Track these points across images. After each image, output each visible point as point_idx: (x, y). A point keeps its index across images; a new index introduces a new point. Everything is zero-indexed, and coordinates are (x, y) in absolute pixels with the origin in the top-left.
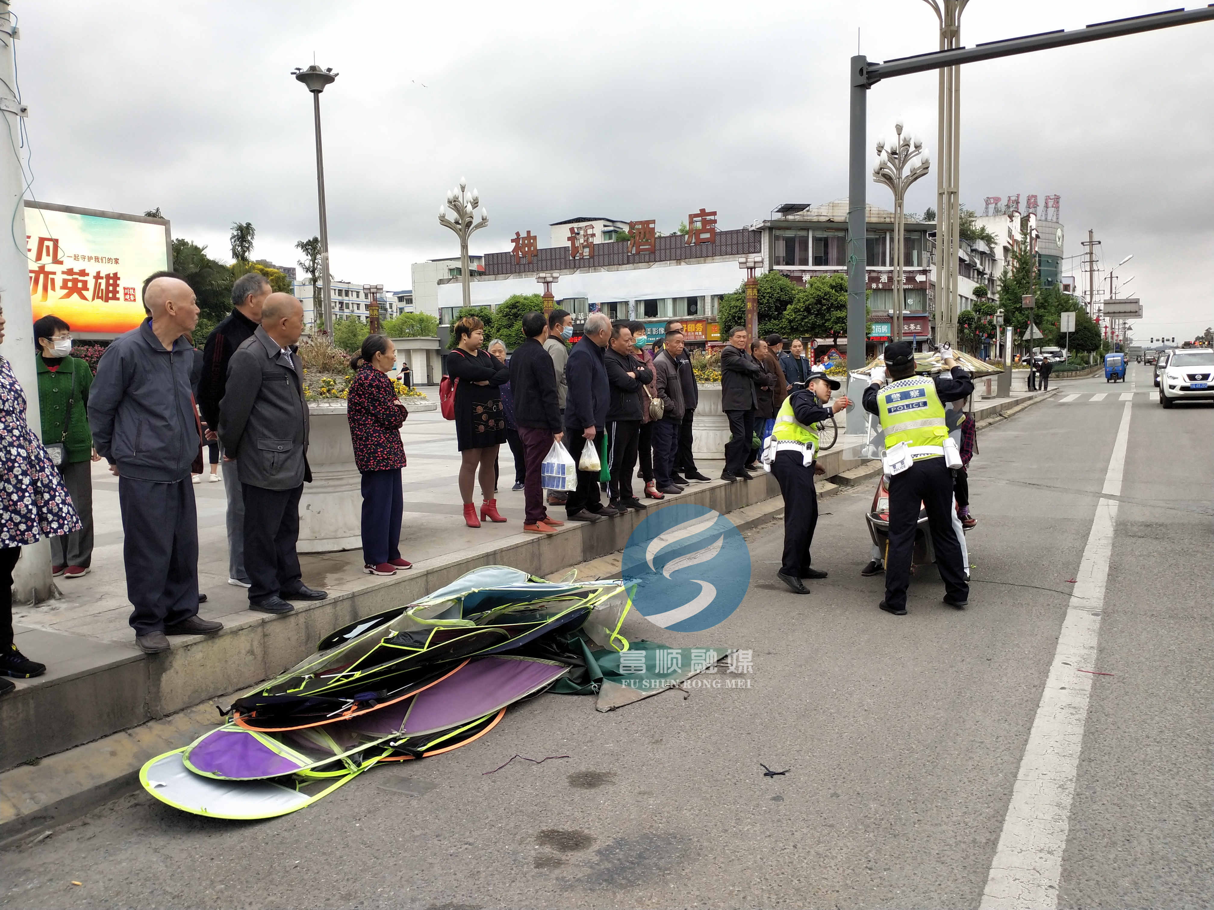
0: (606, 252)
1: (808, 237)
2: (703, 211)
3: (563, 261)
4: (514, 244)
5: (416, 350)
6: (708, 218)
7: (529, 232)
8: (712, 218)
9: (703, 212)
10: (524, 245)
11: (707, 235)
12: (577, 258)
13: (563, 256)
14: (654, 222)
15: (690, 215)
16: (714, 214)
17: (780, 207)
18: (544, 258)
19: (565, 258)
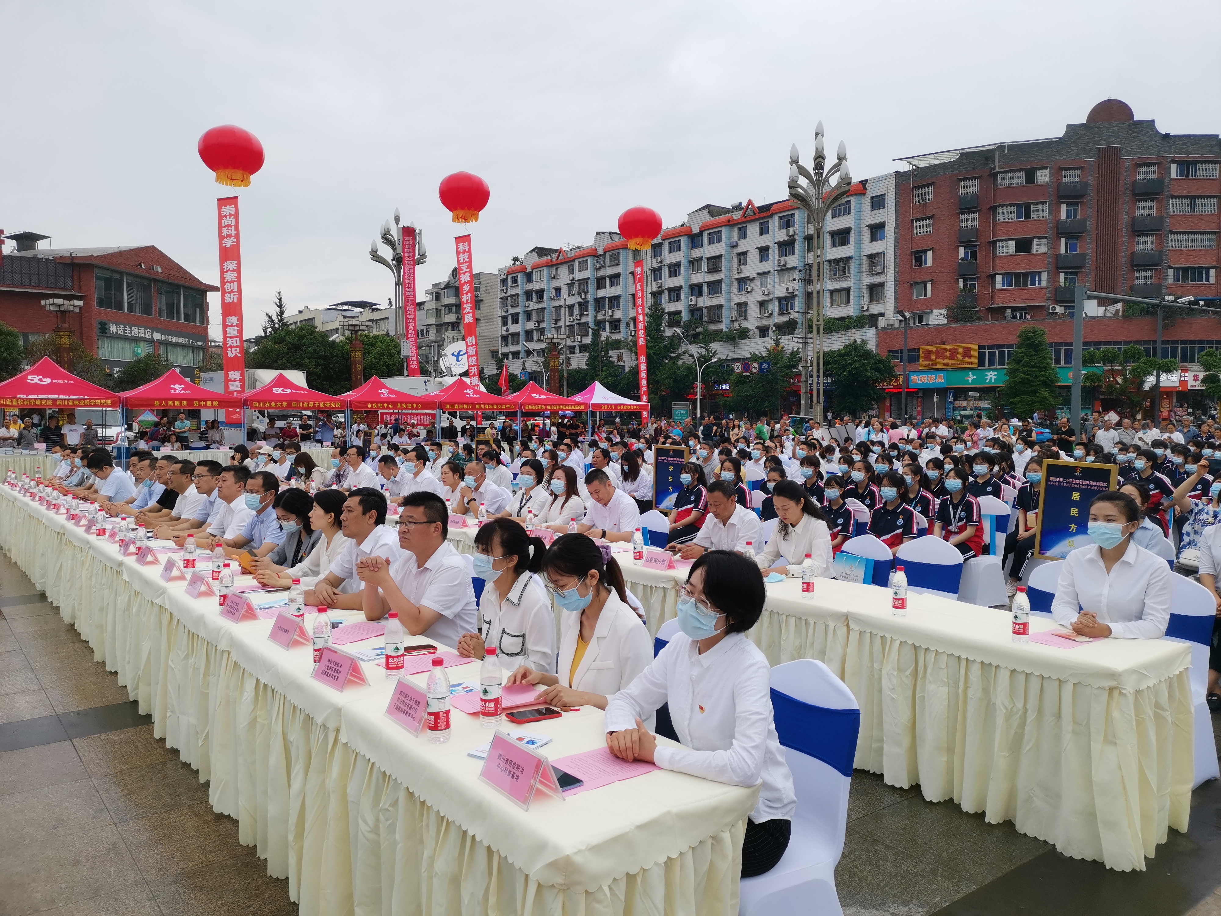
1: (122, 281)
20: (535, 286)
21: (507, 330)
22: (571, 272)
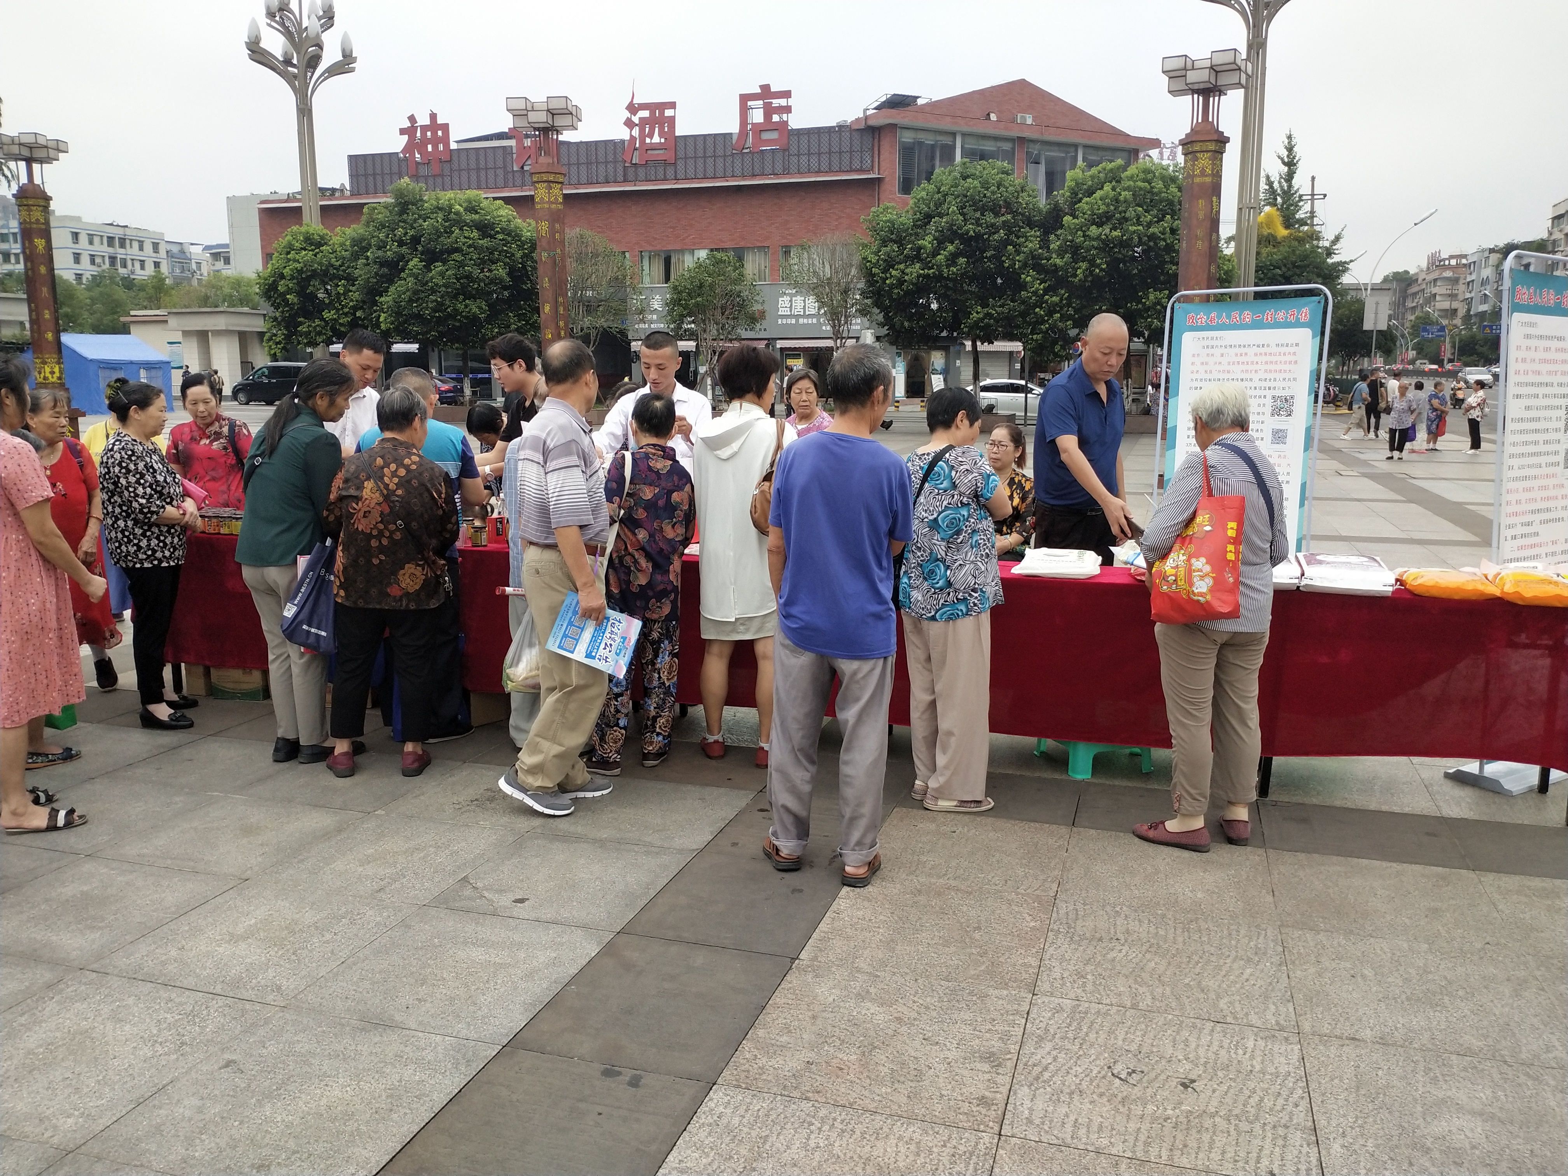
0: (583, 159)
1: (954, 147)
2: (765, 88)
3: (500, 172)
4: (406, 137)
5: (218, 333)
6: (776, 102)
7: (433, 116)
8: (783, 102)
9: (766, 92)
10: (424, 141)
11: (774, 135)
12: (526, 168)
13: (500, 163)
14: (672, 105)
15: (741, 95)
16: (787, 94)
17: (884, 99)
18: (464, 165)
19: (505, 167)
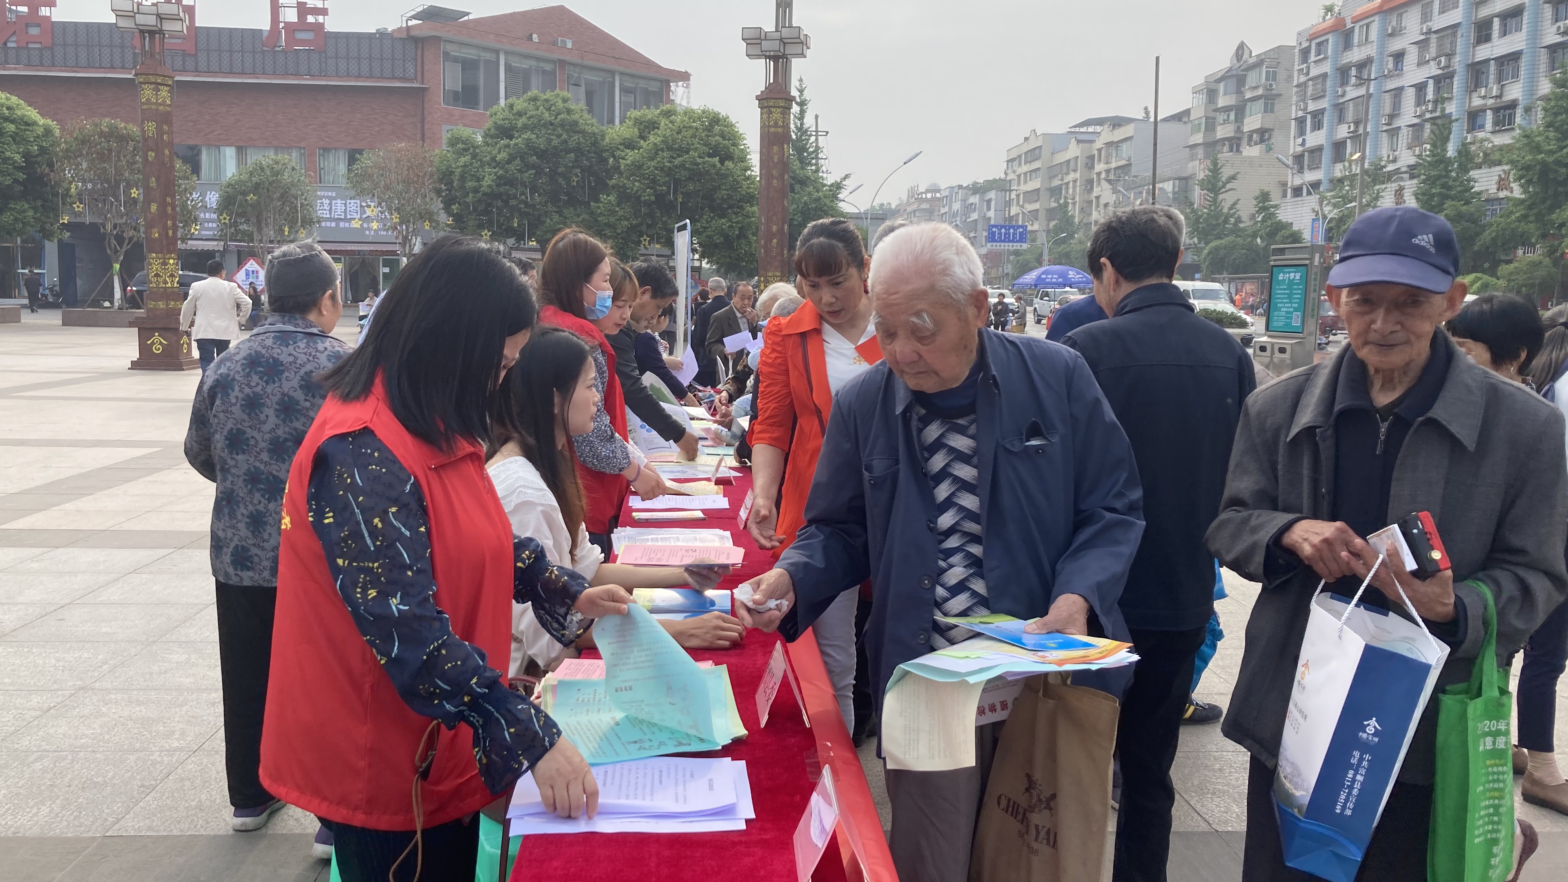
1: (497, 64)
11: (308, 36)
17: (421, 9)
20: (1356, 55)
21: (1303, 144)
22: (1426, 17)
